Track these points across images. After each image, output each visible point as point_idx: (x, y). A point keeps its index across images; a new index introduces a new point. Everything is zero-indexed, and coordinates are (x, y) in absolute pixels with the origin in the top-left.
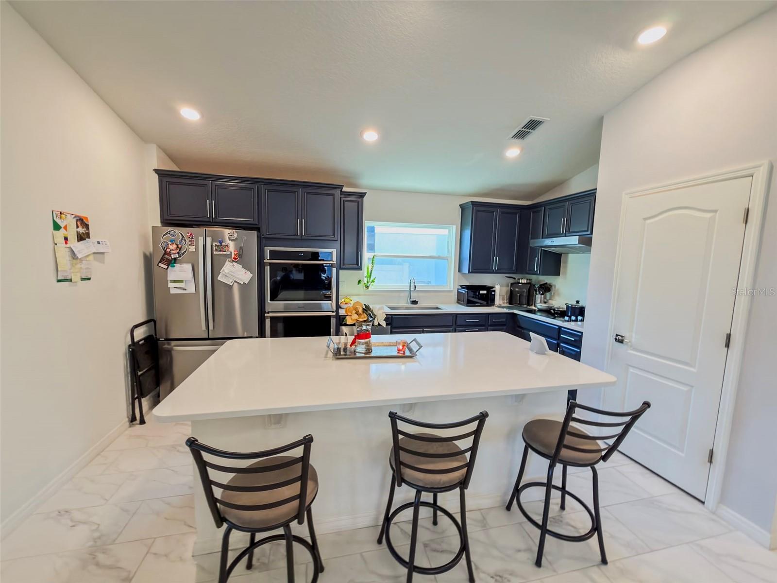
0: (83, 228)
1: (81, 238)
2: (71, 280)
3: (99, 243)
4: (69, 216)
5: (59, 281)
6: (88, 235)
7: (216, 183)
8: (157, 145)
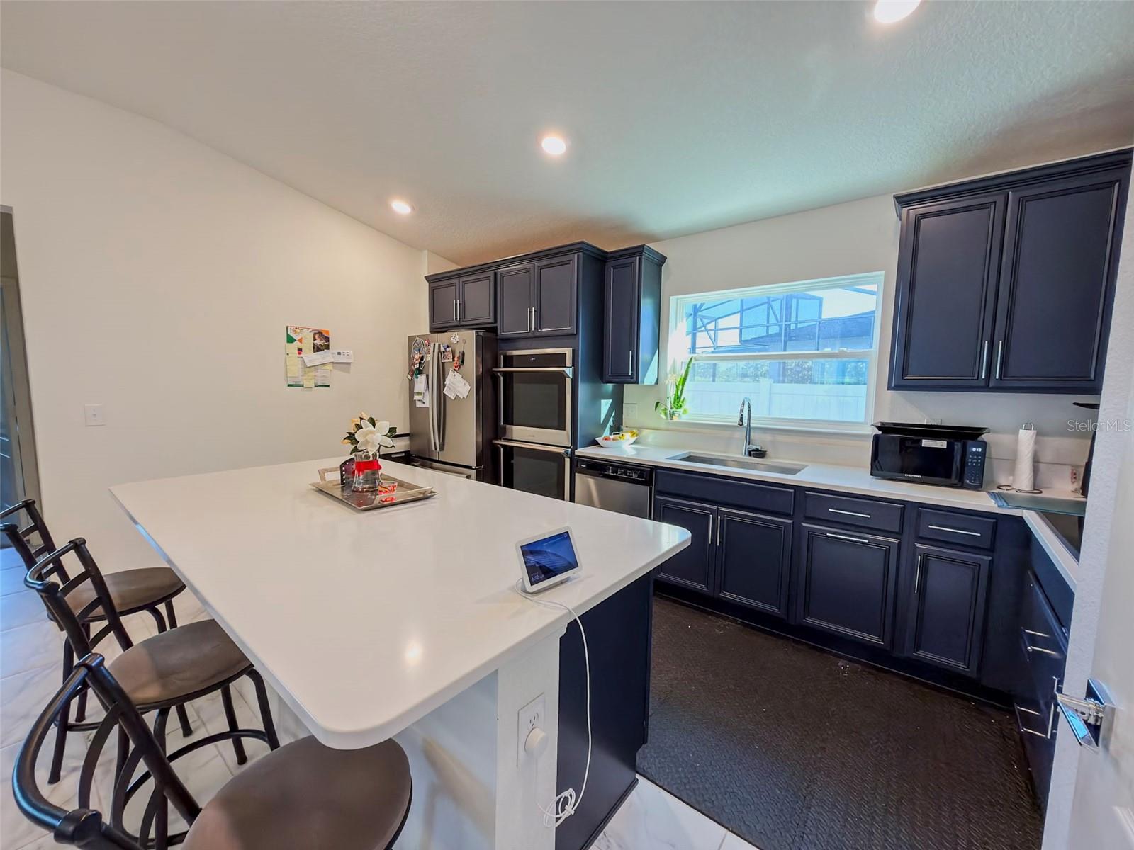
0: (321, 340)
1: (317, 349)
2: (303, 386)
3: (339, 353)
4: (305, 330)
5: (289, 385)
6: (327, 347)
7: (465, 279)
8: (428, 251)
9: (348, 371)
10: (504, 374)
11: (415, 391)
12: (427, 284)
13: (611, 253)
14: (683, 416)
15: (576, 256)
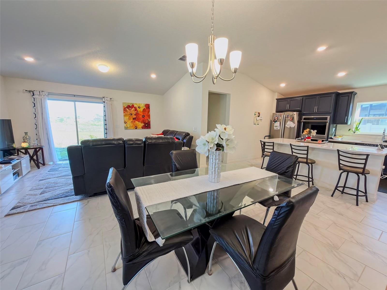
2: (256, 124)
3: (261, 117)
4: (257, 112)
6: (259, 116)
7: (291, 99)
8: (278, 93)
9: (261, 121)
10: (303, 122)
11: (274, 126)
12: (276, 100)
13: (341, 93)
14: (358, 133)
15: (334, 95)
